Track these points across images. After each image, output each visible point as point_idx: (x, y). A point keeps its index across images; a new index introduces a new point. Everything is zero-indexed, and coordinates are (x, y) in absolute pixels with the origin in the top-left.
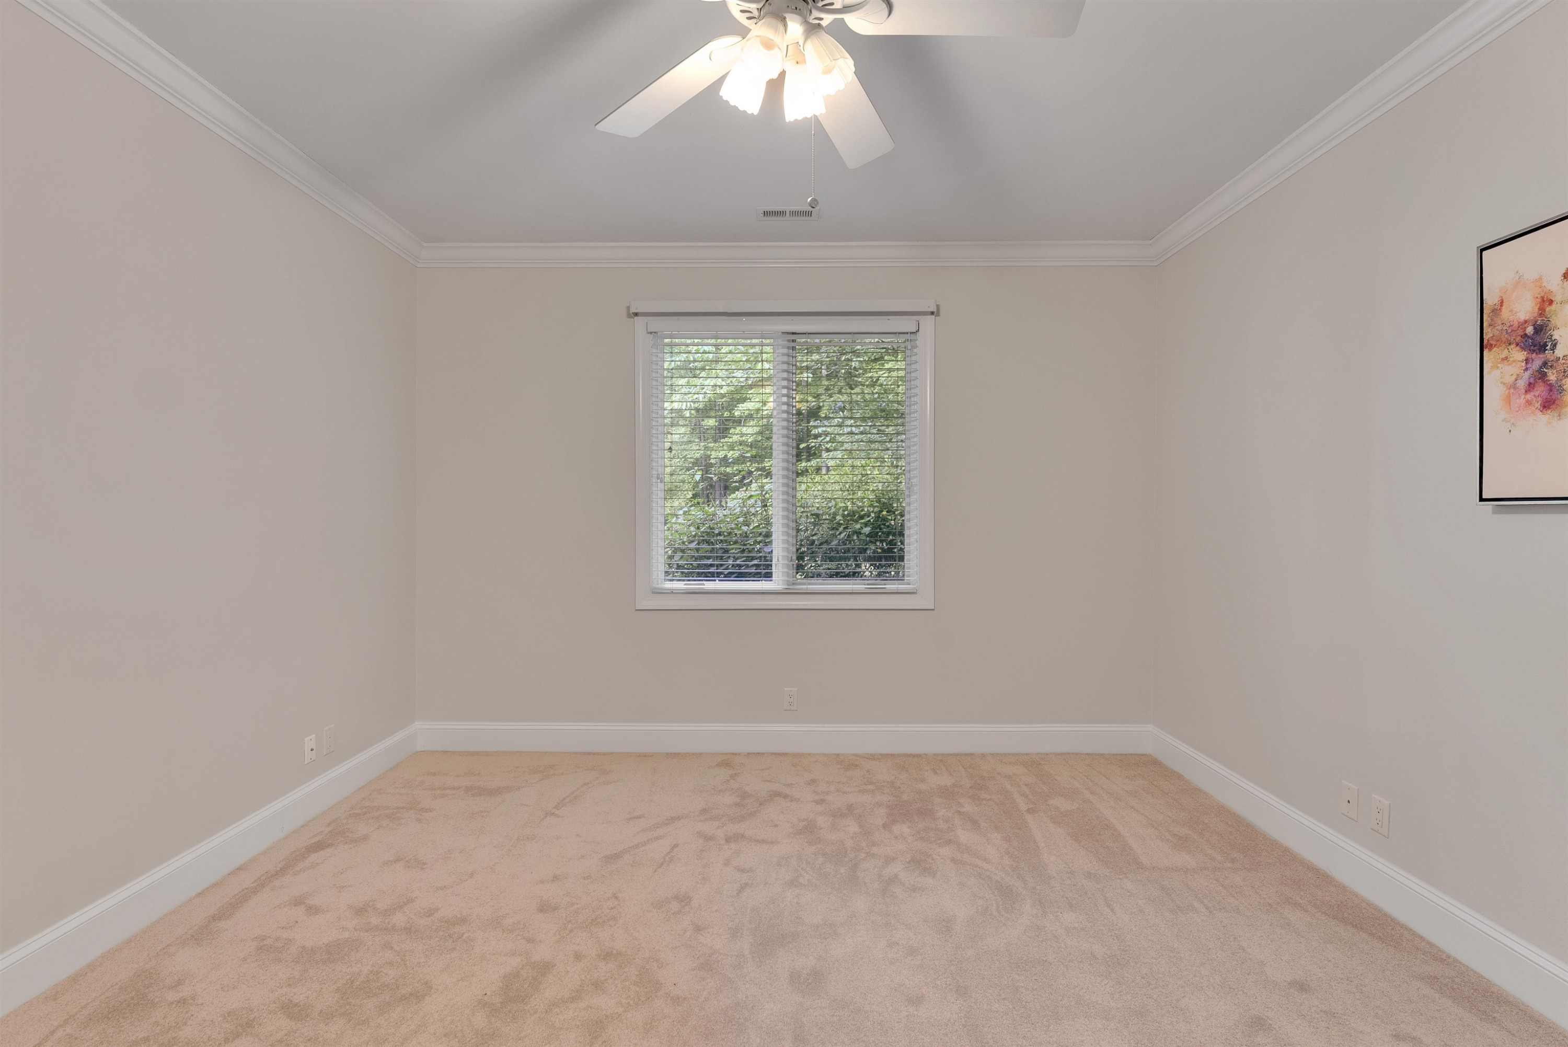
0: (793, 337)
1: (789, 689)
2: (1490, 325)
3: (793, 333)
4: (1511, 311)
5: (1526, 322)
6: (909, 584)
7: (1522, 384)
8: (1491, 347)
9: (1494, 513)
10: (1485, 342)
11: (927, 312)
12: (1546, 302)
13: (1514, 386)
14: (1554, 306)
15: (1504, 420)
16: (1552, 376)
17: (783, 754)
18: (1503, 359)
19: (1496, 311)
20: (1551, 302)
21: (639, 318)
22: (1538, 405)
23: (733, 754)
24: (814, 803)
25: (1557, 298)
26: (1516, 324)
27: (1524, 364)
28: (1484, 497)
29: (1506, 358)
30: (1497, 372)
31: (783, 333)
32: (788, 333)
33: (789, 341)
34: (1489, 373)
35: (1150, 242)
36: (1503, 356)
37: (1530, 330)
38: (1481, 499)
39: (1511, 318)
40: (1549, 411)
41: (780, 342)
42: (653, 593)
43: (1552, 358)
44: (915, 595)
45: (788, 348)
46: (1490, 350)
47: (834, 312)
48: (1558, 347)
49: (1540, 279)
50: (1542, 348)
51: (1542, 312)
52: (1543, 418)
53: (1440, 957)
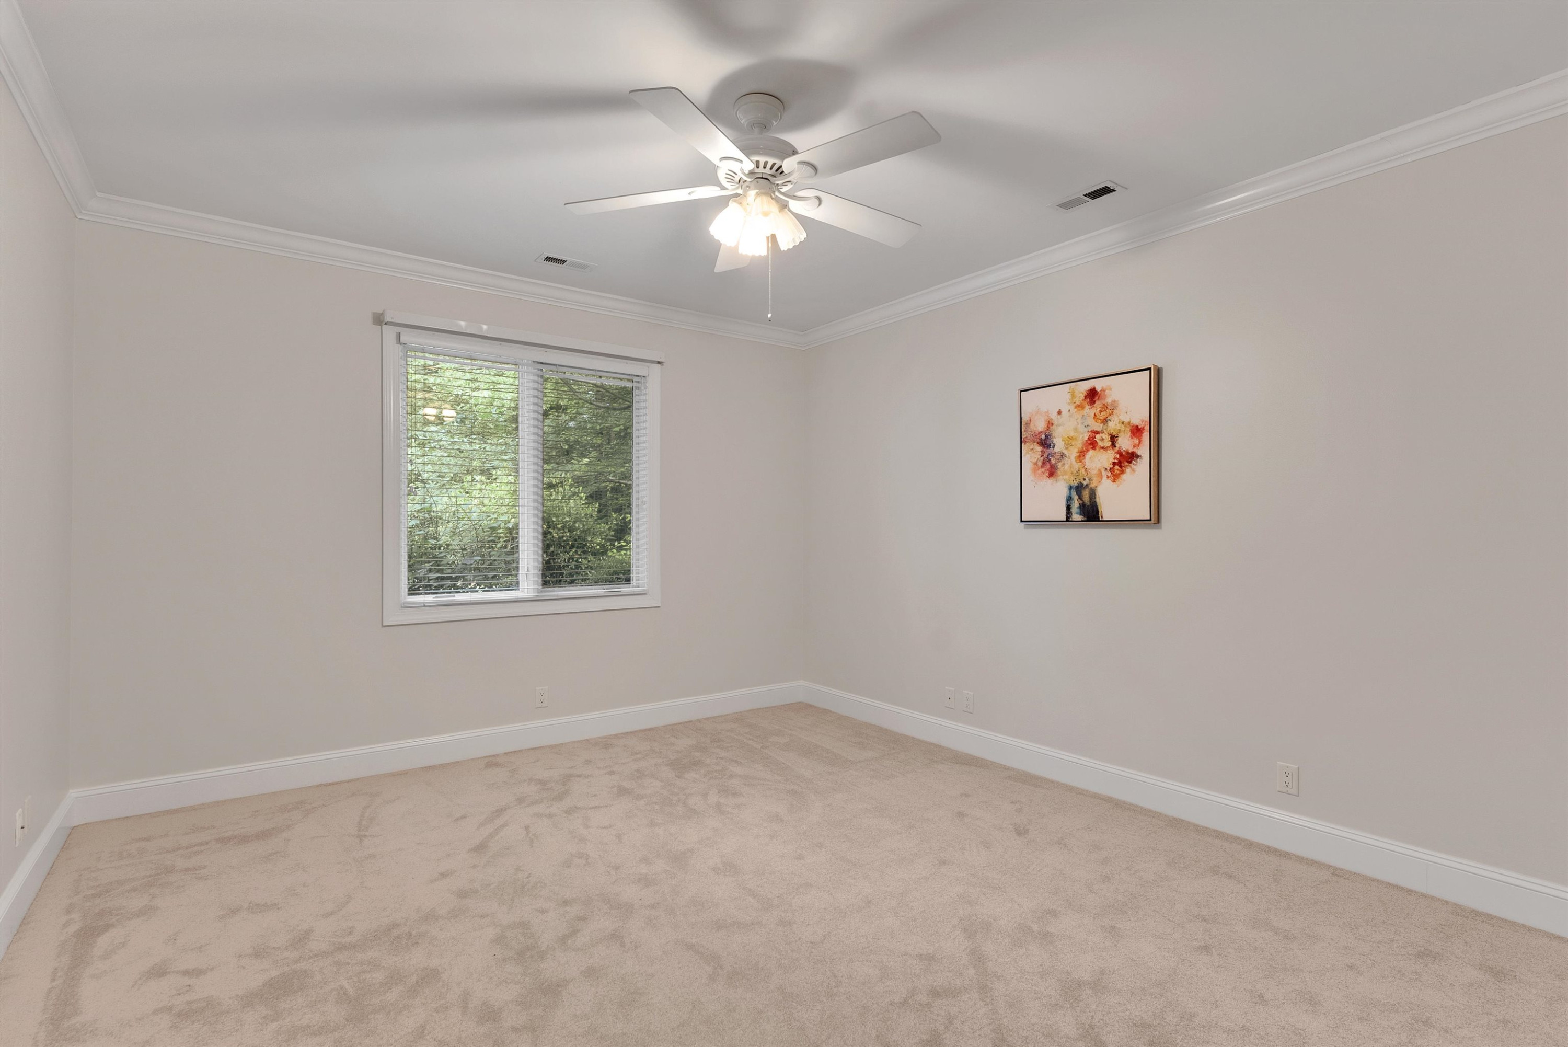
0: (541, 366)
1: (541, 688)
2: (1025, 431)
3: (542, 363)
4: (1035, 425)
5: (1041, 432)
6: (638, 587)
7: (1040, 463)
8: (1025, 442)
9: (1025, 528)
10: (1023, 439)
11: (654, 361)
12: (1050, 424)
13: (1036, 464)
14: (1054, 427)
15: (1032, 481)
16: (1053, 461)
17: (540, 747)
18: (1031, 450)
19: (1028, 424)
20: (1052, 424)
21: (387, 326)
22: (1047, 474)
23: (494, 756)
24: (607, 775)
25: (1055, 423)
26: (1037, 432)
27: (1040, 453)
28: (1023, 520)
29: (1033, 449)
30: (1028, 456)
31: (534, 362)
32: (538, 363)
33: (538, 369)
34: (1025, 456)
35: (802, 333)
36: (1031, 448)
37: (1043, 437)
38: (1022, 521)
39: (1035, 429)
40: (1052, 478)
41: (531, 369)
42: (402, 607)
43: (1053, 452)
44: (646, 596)
45: (538, 376)
46: (1025, 444)
47: (569, 349)
48: (1056, 446)
49: (1048, 412)
50: (1049, 446)
51: (1048, 428)
52: (1050, 481)
53: (1006, 768)
